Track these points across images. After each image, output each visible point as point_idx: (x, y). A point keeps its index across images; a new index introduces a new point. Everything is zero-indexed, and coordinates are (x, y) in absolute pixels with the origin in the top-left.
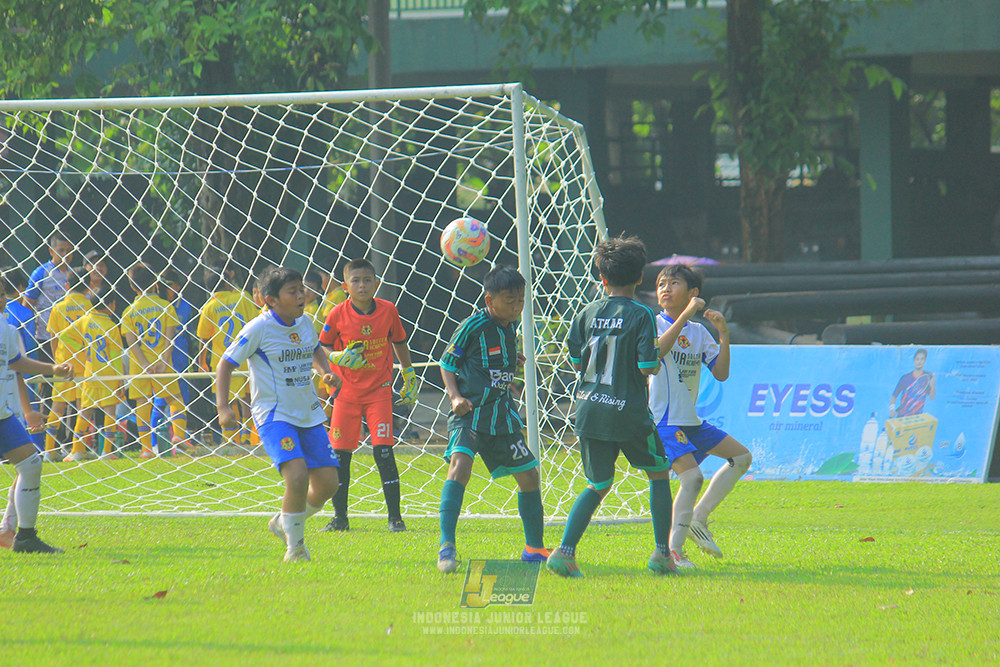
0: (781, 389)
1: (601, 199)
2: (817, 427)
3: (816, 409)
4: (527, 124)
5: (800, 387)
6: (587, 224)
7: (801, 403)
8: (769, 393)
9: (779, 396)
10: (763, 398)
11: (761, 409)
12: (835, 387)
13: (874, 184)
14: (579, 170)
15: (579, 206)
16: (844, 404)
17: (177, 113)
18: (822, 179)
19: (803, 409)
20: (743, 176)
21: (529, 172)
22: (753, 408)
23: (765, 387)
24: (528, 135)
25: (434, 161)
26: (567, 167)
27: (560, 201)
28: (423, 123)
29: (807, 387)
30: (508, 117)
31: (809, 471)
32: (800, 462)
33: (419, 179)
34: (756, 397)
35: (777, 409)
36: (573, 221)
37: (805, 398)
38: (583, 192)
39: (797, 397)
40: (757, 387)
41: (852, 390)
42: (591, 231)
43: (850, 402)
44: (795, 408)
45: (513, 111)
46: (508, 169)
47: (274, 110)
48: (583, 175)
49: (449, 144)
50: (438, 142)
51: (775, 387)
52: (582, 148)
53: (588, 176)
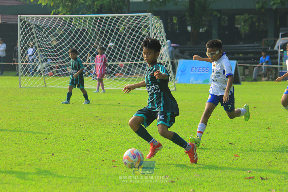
0: (197, 68)
1: (165, 34)
2: (203, 74)
3: (203, 71)
4: (152, 21)
5: (200, 68)
6: (163, 38)
7: (200, 70)
8: (194, 68)
9: (196, 69)
10: (193, 69)
11: (193, 71)
12: (206, 67)
13: (214, 32)
14: (161, 29)
15: (161, 35)
16: (207, 71)
17: (91, 18)
18: (206, 31)
19: (200, 71)
20: (191, 30)
21: (153, 29)
22: (191, 71)
23: (193, 67)
24: (153, 23)
25: (136, 27)
26: (159, 28)
27: (158, 34)
28: (134, 20)
29: (201, 67)
30: (149, 19)
31: (201, 82)
32: (199, 81)
33: (133, 30)
34: (192, 69)
35: (196, 71)
36: (160, 38)
37: (200, 69)
38: (162, 33)
39: (199, 69)
40: (192, 68)
41: (209, 68)
42: (163, 40)
43: (208, 70)
44: (199, 71)
45: (150, 18)
46: (149, 29)
47: (108, 18)
48: (162, 30)
49: (139, 24)
50: (137, 24)
51: (195, 68)
52: (162, 25)
53: (163, 30)
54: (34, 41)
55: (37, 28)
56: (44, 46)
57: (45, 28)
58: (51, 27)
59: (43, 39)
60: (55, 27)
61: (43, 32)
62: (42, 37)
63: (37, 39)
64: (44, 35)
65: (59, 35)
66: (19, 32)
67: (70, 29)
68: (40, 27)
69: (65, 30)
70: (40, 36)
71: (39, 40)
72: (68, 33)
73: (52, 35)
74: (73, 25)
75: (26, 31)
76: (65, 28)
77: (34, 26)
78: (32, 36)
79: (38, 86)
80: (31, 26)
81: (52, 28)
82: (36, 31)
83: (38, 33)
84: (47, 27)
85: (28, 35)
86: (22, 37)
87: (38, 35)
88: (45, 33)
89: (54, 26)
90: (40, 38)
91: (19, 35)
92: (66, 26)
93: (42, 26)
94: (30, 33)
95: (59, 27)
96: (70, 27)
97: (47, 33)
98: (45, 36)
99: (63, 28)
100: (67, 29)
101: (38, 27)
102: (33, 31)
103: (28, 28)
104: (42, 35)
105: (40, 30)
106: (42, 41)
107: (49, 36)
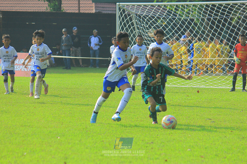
47: (221, 5)
54: (134, 32)
55: (138, 18)
56: (146, 38)
57: (147, 18)
58: (154, 16)
59: (144, 30)
60: (159, 16)
61: (144, 23)
62: (144, 28)
63: (138, 30)
64: (146, 25)
65: (164, 25)
66: (118, 22)
67: (177, 18)
68: (142, 16)
69: (170, 20)
70: (142, 26)
71: (141, 31)
72: (174, 24)
73: (155, 25)
74: (179, 15)
75: (125, 21)
76: (170, 17)
77: (135, 15)
78: (132, 27)
79: (138, 84)
80: (131, 15)
81: (156, 17)
82: (137, 21)
83: (139, 23)
84: (150, 16)
85: (127, 26)
86: (120, 28)
87: (139, 26)
88: (147, 24)
89: (157, 15)
90: (141, 29)
91: (118, 25)
92: (172, 15)
93: (144, 15)
94: (130, 23)
95: (164, 16)
96: (176, 16)
97: (149, 23)
98: (148, 26)
99: (167, 17)
100: (172, 18)
101: (140, 17)
102: (133, 21)
103: (128, 18)
104: (143, 26)
105: (141, 20)
106: (143, 33)
107: (152, 27)
